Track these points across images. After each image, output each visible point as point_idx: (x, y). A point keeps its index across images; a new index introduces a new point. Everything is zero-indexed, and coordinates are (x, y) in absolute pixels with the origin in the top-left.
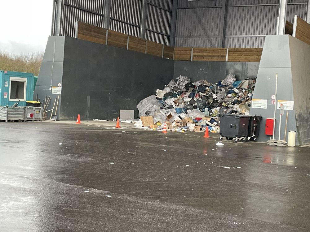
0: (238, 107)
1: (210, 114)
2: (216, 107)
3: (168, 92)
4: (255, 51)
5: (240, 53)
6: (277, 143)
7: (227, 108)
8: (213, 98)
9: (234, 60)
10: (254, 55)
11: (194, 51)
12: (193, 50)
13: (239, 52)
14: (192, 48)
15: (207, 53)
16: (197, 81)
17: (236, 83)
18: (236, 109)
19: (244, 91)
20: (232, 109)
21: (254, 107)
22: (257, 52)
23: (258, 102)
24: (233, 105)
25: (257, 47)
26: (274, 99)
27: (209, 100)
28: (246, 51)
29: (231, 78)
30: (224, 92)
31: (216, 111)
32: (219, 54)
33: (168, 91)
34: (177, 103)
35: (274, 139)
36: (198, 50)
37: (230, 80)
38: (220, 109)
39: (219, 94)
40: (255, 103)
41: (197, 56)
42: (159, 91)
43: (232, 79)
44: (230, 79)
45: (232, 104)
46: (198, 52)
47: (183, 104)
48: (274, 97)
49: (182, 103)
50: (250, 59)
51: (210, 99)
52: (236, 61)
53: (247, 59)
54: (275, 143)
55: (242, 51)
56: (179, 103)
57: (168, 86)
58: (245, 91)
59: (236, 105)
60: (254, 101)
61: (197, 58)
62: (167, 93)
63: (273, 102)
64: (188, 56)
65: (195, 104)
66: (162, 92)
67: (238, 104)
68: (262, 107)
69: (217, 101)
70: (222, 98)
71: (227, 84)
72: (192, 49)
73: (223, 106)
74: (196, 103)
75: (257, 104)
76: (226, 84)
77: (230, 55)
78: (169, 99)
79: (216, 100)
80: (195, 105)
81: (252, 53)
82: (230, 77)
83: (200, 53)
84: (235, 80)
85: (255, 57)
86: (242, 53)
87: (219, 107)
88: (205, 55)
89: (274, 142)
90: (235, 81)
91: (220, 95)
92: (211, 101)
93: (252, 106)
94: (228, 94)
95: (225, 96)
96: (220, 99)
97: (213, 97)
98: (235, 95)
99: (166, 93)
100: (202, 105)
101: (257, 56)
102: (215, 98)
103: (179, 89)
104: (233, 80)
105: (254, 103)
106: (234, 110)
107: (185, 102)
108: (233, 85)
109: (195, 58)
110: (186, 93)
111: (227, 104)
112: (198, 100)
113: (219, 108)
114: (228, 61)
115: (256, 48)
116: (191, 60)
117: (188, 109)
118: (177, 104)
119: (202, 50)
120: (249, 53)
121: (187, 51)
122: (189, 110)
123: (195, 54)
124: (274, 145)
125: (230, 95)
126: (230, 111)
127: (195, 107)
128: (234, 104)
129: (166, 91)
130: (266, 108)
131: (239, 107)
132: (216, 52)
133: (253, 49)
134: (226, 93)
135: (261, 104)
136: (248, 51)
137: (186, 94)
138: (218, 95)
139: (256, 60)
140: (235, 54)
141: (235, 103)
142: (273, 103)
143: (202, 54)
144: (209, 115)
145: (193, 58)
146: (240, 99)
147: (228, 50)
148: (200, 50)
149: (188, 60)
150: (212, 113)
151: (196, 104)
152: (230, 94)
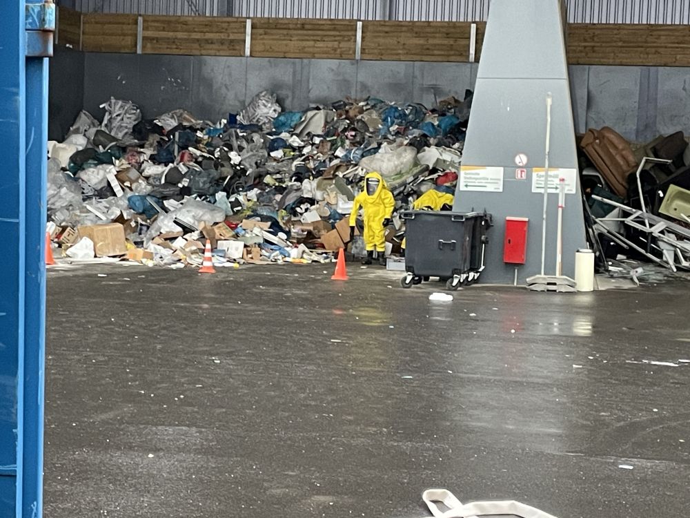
0: (313, 187)
1: (235, 209)
2: (243, 188)
3: (81, 148)
4: (328, 27)
5: (285, 32)
6: (555, 284)
7: (280, 190)
8: (232, 162)
9: (268, 51)
10: (326, 39)
11: (146, 25)
12: (144, 21)
13: (281, 31)
14: (140, 15)
15: (186, 31)
16: (161, 114)
17: (282, 118)
18: (311, 191)
19: (317, 140)
20: (298, 194)
21: (465, 189)
22: (334, 29)
23: (478, 174)
24: (295, 181)
25: (333, 17)
26: (521, 164)
27: (223, 169)
28: (303, 28)
29: (269, 105)
30: (262, 145)
31: (249, 200)
32: (223, 36)
33: (80, 145)
34: (124, 182)
35: (545, 274)
36: (157, 21)
37: (265, 110)
38: (259, 196)
39: (248, 152)
40: (470, 178)
41: (155, 41)
42: (55, 145)
43: (270, 107)
44: (265, 106)
45: (294, 178)
46: (157, 29)
47: (143, 183)
48: (521, 159)
49: (140, 181)
50: (316, 50)
51: (223, 166)
52: (275, 55)
53: (306, 50)
54: (549, 284)
55: (291, 26)
56: (132, 182)
57: (77, 131)
58: (321, 141)
59: (306, 180)
60: (468, 172)
61: (156, 46)
62: (78, 153)
63: (519, 172)
64: (129, 40)
65: (183, 183)
66: (64, 149)
67: (311, 178)
68: (490, 188)
69: (244, 171)
70: (256, 163)
71: (257, 121)
72: (140, 19)
73: (267, 185)
74: (184, 179)
75: (476, 179)
76: (255, 120)
77: (256, 39)
78: (91, 169)
79: (238, 168)
80: (184, 186)
81: (320, 32)
82: (264, 101)
83: (164, 30)
84: (279, 109)
85: (330, 44)
86: (292, 32)
87: (256, 189)
88: (179, 37)
89: (546, 282)
90: (280, 114)
91: (251, 153)
92: (227, 172)
93: (462, 186)
94: (272, 151)
95: (264, 156)
96: (251, 166)
97: (230, 159)
98: (292, 153)
99: (74, 151)
100: (207, 185)
101: (336, 41)
102: (237, 162)
103: (114, 139)
104: (275, 111)
105: (465, 178)
106: (305, 196)
107: (147, 178)
108: (273, 123)
109: (149, 45)
110: (139, 150)
111: (276, 179)
112: (191, 172)
113: (256, 191)
114: (251, 56)
115: (331, 20)
116: (139, 51)
117: (166, 198)
118: (127, 184)
119: (169, 22)
120: (310, 32)
121: (123, 24)
122: (172, 201)
123: (150, 33)
124: (548, 290)
125: (278, 154)
126: (295, 199)
127: (186, 191)
128: (300, 180)
129: (76, 144)
130: (501, 190)
131: (319, 187)
132: (214, 30)
133: (323, 22)
134: (266, 148)
135: (488, 179)
136: (307, 27)
137: (142, 152)
138: (246, 154)
139: (332, 52)
140: (272, 34)
141: (302, 176)
142: (519, 176)
143: (171, 34)
144: (232, 213)
145: (144, 47)
146: (311, 165)
147: (249, 23)
148: (163, 22)
149: (127, 51)
150: (239, 208)
151: (185, 183)
152: (277, 150)
